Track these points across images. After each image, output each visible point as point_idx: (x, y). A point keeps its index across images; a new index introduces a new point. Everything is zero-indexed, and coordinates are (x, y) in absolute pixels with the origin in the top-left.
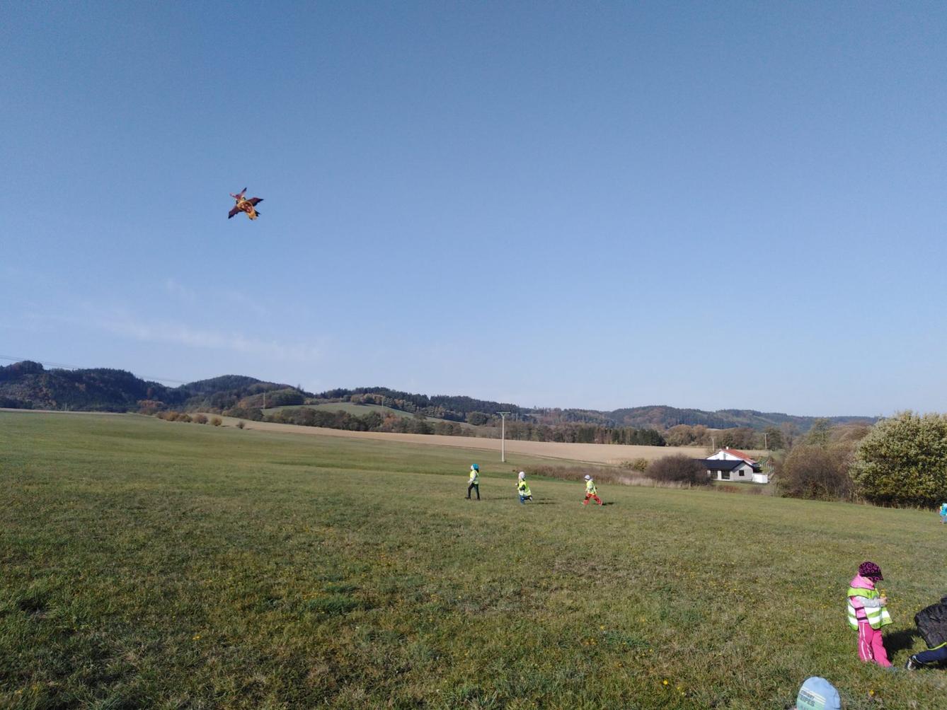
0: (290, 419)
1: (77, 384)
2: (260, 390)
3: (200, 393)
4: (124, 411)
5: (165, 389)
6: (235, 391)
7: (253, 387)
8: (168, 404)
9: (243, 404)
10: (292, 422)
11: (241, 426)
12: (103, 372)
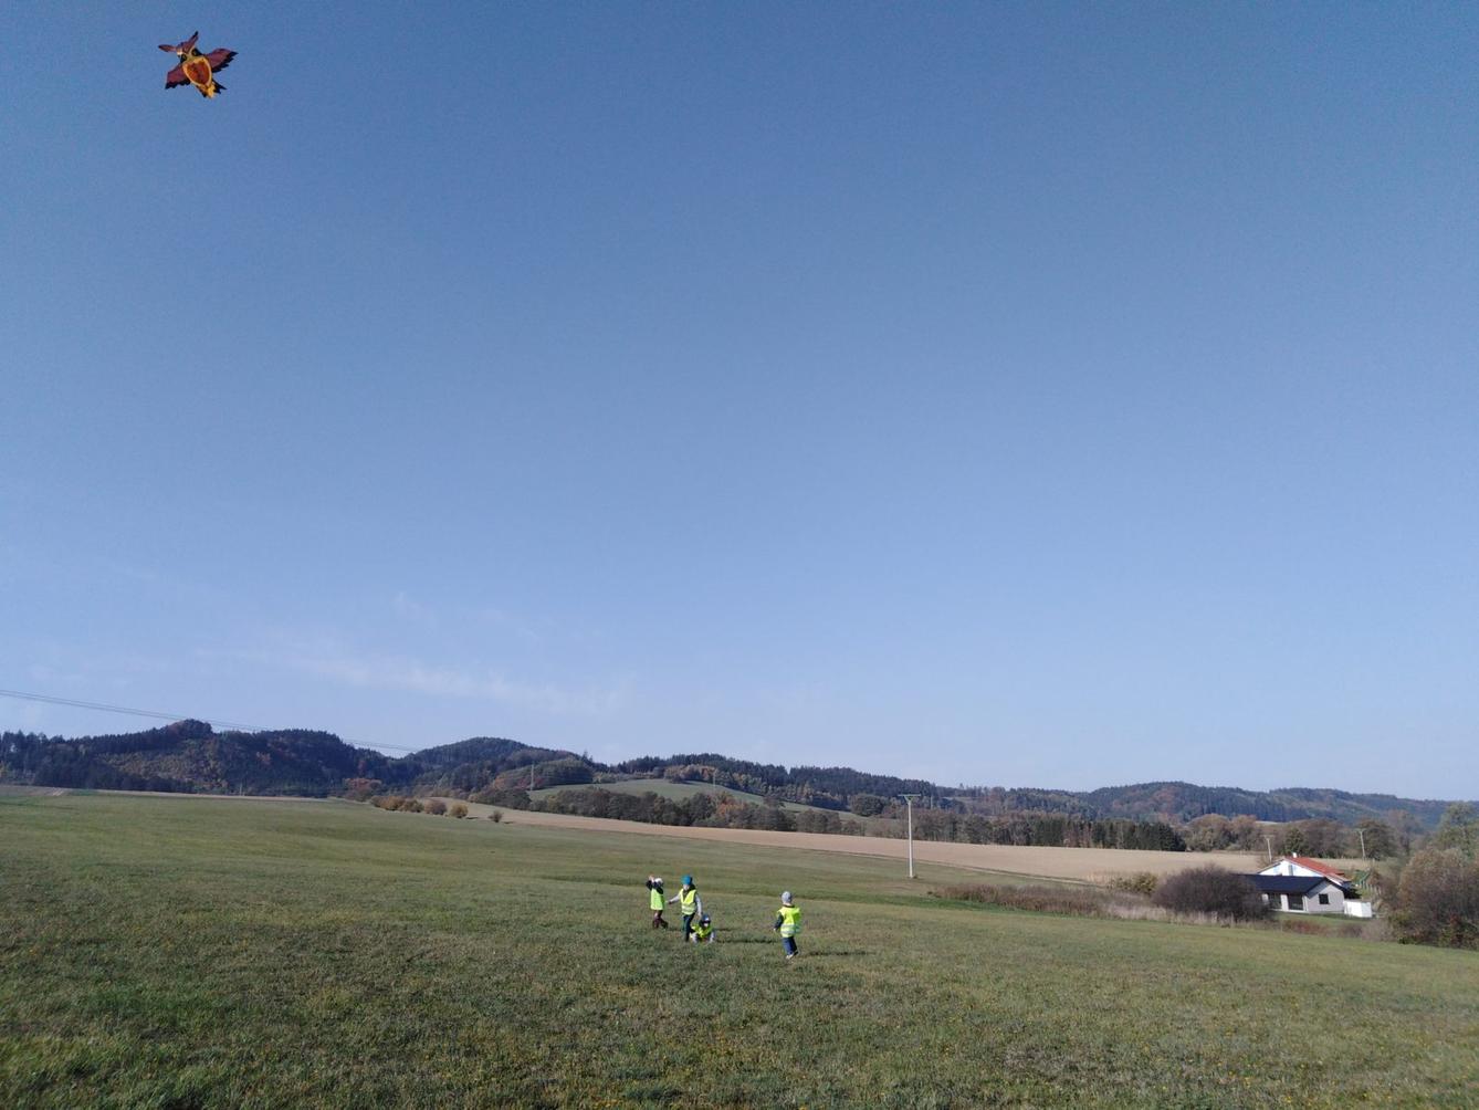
0: (571, 805)
1: (258, 754)
2: (526, 761)
3: (436, 767)
4: (324, 795)
5: (385, 760)
6: (489, 762)
7: (515, 756)
8: (388, 783)
9: (498, 783)
10: (574, 812)
11: (497, 818)
12: (296, 735)
